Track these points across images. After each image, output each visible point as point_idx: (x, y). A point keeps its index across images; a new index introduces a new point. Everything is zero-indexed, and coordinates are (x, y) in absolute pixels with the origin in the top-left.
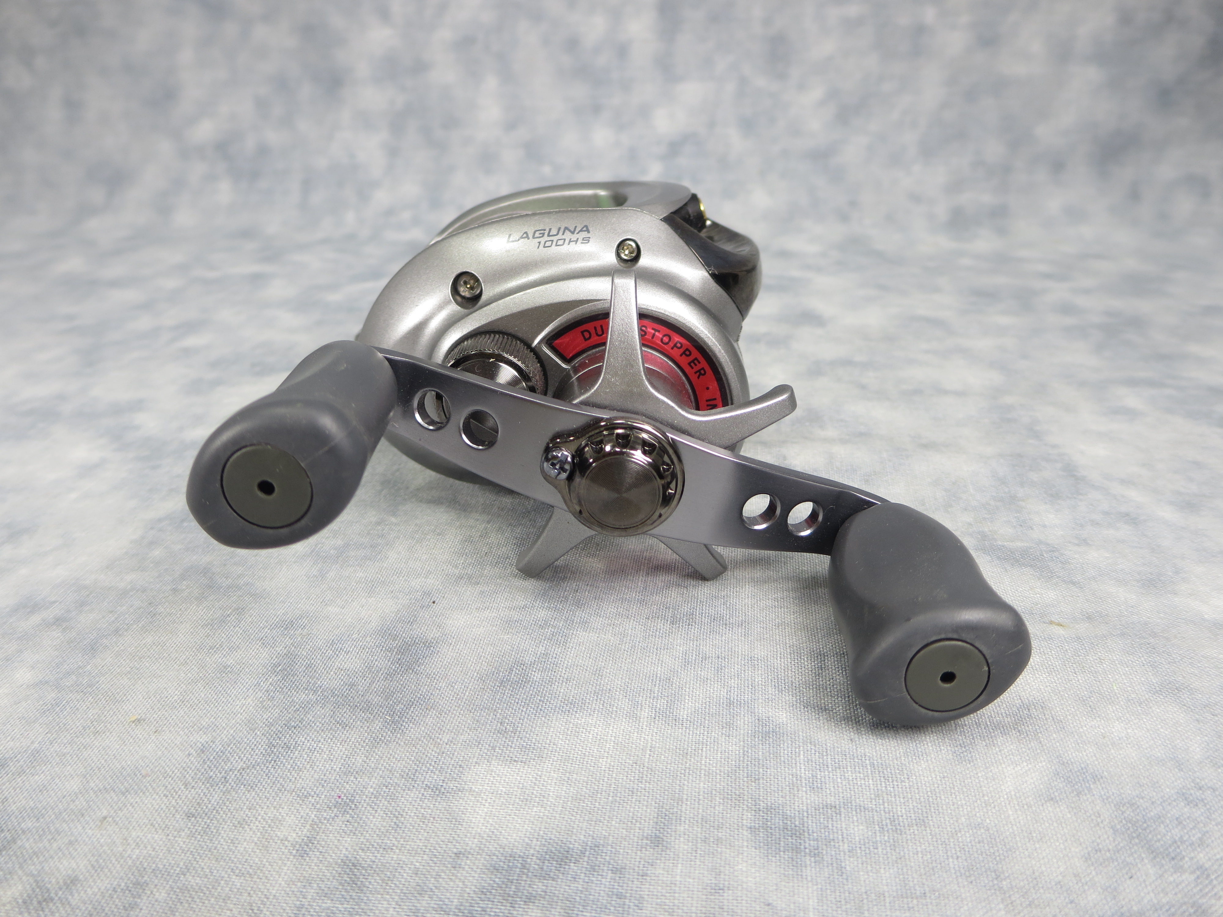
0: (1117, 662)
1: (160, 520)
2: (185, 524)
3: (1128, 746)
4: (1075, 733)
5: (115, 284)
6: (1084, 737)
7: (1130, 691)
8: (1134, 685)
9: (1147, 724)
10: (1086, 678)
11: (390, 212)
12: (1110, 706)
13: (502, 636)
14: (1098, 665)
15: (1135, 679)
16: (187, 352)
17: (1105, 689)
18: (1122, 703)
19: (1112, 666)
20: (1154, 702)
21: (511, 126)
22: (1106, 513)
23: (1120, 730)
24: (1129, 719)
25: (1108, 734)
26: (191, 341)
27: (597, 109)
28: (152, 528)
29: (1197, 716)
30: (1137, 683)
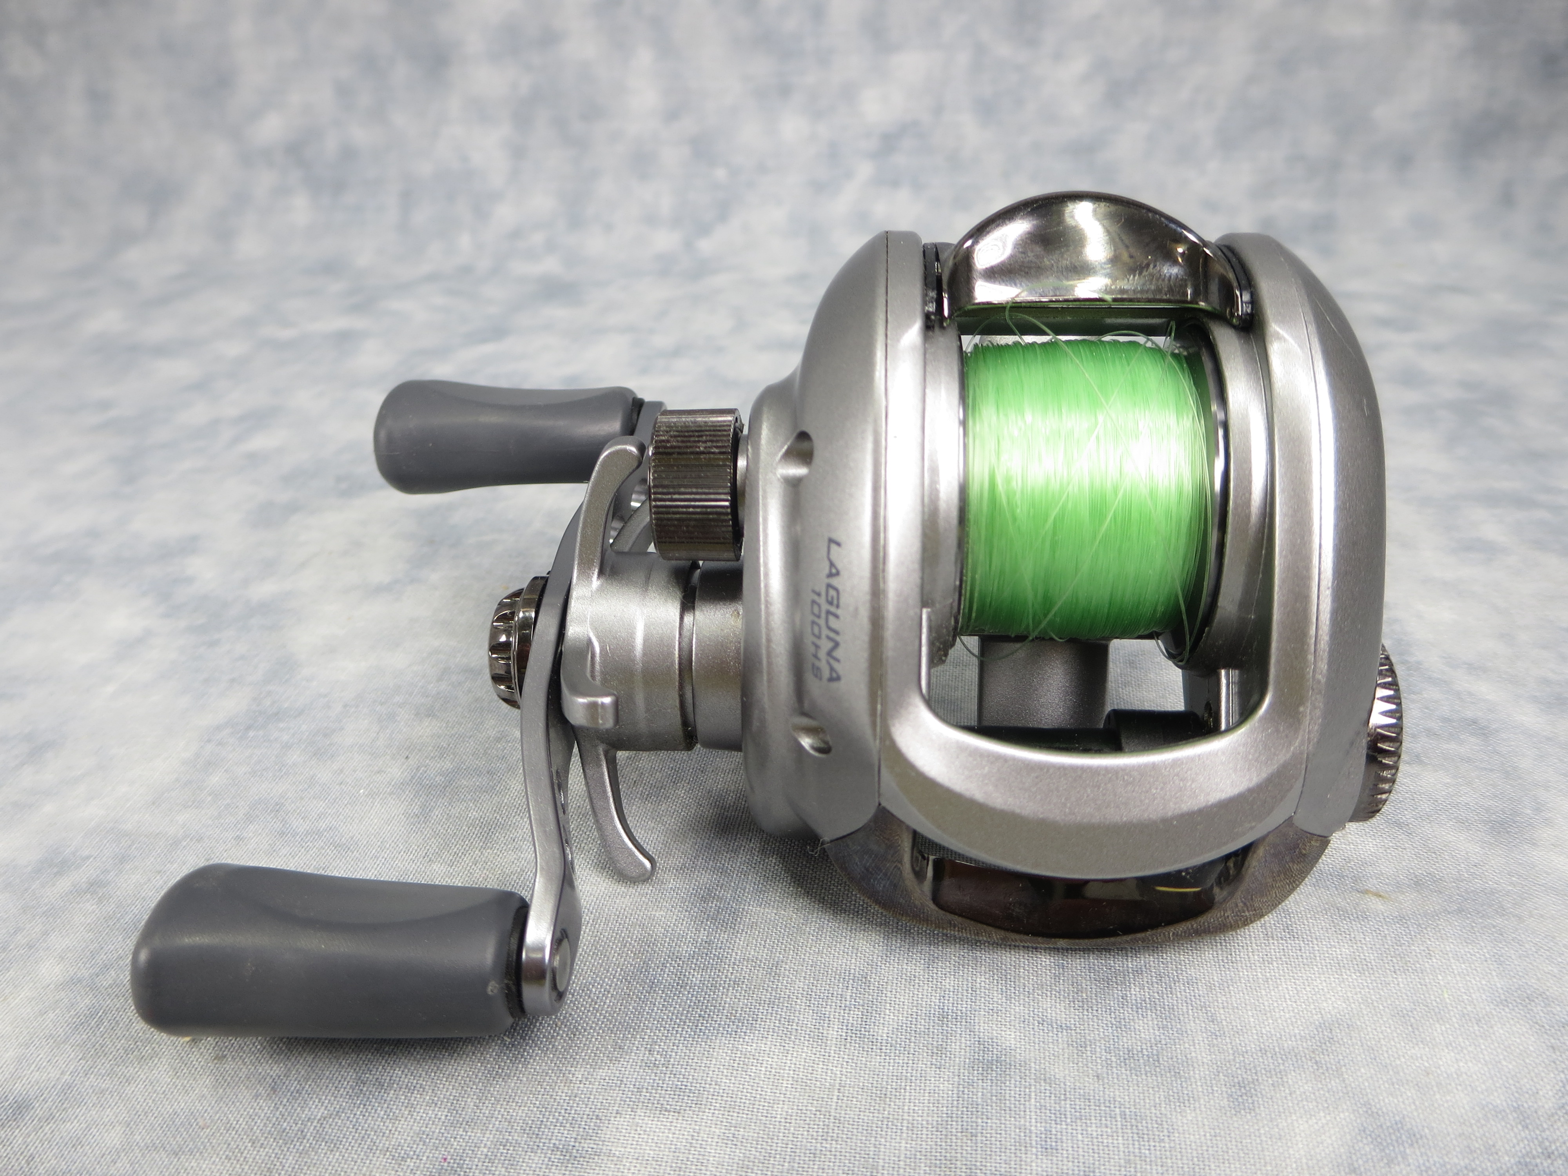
0: (1450, 955)
1: (219, 728)
2: (251, 734)
3: (1459, 1088)
4: (1390, 1067)
5: (161, 350)
6: (1401, 1074)
7: (1466, 1001)
8: (1472, 991)
9: (1485, 1052)
10: (1409, 980)
11: (516, 234)
12: (1438, 1026)
13: (653, 913)
14: (1426, 960)
15: (1474, 982)
16: (254, 459)
17: (1432, 997)
18: (1454, 1020)
19: (1444, 961)
20: (1496, 1019)
21: (672, 115)
22: (1446, 720)
23: (1449, 1062)
24: (1462, 1044)
25: (1434, 1069)
26: (259, 442)
27: (785, 90)
28: (209, 741)
29: (1553, 1041)
30: (1476, 988)
